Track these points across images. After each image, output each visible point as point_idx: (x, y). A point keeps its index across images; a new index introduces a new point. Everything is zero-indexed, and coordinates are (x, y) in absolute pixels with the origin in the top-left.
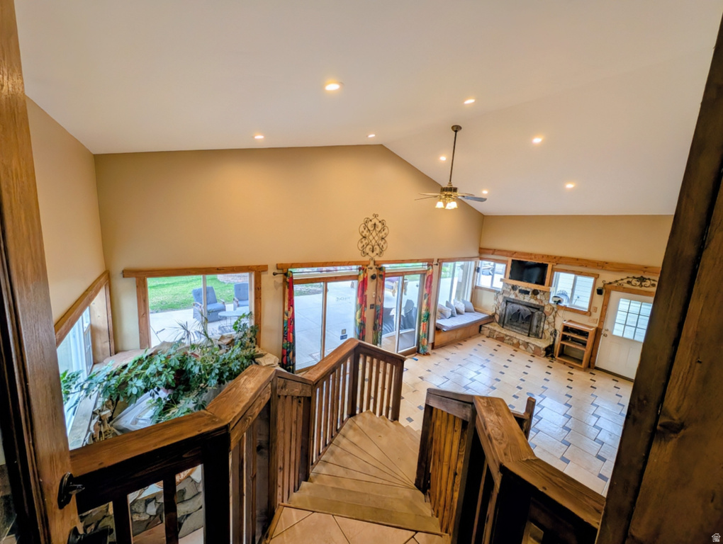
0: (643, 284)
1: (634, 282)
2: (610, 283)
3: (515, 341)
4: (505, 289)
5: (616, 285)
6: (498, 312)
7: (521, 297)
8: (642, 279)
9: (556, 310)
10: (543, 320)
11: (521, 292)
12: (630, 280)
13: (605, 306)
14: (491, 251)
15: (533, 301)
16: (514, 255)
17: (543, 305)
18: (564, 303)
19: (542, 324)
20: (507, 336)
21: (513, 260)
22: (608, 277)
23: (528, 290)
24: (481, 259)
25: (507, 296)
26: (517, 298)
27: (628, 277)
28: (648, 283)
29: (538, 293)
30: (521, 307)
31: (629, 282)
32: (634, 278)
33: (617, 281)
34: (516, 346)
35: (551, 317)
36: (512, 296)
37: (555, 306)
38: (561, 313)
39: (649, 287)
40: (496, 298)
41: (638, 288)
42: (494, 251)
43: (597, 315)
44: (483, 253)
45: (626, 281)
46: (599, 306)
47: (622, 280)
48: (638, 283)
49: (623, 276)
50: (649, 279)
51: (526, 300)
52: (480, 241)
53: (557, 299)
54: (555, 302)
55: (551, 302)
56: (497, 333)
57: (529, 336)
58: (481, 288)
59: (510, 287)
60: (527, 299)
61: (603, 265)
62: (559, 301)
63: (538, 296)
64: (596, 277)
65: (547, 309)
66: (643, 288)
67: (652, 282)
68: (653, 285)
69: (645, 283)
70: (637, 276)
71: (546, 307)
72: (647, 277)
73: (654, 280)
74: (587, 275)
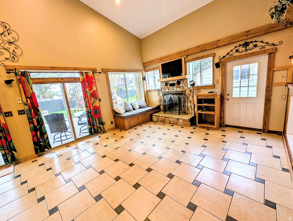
1: (241, 49)
2: (224, 57)
4: (162, 87)
5: (228, 56)
6: (161, 104)
7: (171, 89)
8: (246, 44)
9: (192, 91)
10: (186, 101)
11: (171, 85)
12: (237, 48)
14: (149, 63)
15: (179, 90)
16: (162, 60)
17: (184, 90)
18: (197, 84)
19: (186, 103)
20: (167, 118)
21: (162, 64)
22: (221, 52)
23: (175, 82)
24: (146, 71)
25: (164, 91)
26: (169, 91)
27: (236, 47)
28: (251, 45)
30: (172, 96)
31: (237, 51)
32: (240, 45)
33: (228, 53)
35: (191, 97)
36: (167, 90)
37: (191, 88)
38: (196, 92)
39: (252, 48)
40: (159, 94)
41: (245, 53)
42: (151, 63)
43: (219, 86)
44: (146, 66)
45: (234, 51)
46: (219, 77)
47: (232, 50)
48: (244, 49)
49: (232, 47)
50: (252, 42)
51: (174, 90)
52: (142, 59)
53: (192, 83)
54: (191, 85)
55: (189, 86)
56: (160, 117)
57: (179, 114)
58: (150, 91)
59: (164, 84)
60: (176, 89)
61: (216, 45)
62: (194, 84)
63: (181, 85)
64: (214, 56)
65: (188, 92)
66: (249, 52)
67: (254, 43)
68: (256, 46)
69: (249, 46)
70: (242, 43)
71: (187, 91)
72: (249, 41)
73: (255, 41)
74: (208, 56)
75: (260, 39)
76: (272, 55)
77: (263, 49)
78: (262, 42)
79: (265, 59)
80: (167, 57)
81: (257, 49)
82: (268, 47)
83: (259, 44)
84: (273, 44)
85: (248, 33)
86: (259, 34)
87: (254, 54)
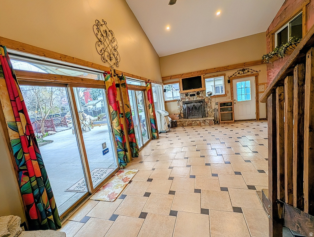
1: (241, 72)
2: (231, 76)
3: (198, 122)
4: (182, 97)
5: (234, 76)
6: (182, 112)
7: (192, 99)
8: (243, 70)
9: (210, 99)
10: (206, 107)
11: (191, 95)
12: (239, 72)
13: (232, 88)
14: (169, 77)
15: (199, 99)
16: (183, 76)
17: (204, 99)
18: (214, 94)
19: (206, 109)
20: (193, 121)
21: (182, 79)
22: (229, 73)
23: (194, 93)
24: (165, 84)
25: (184, 101)
26: (190, 100)
27: (238, 71)
29: (200, 93)
30: (195, 104)
31: (239, 73)
32: (240, 70)
33: (234, 74)
34: (199, 125)
35: (209, 103)
36: (187, 100)
37: (209, 97)
38: (213, 100)
39: (247, 73)
40: (179, 104)
41: (243, 75)
42: (171, 77)
43: (229, 94)
44: (165, 80)
45: (237, 73)
46: (229, 89)
47: (236, 73)
48: (243, 72)
49: (236, 71)
50: (246, 69)
51: (194, 100)
52: (161, 74)
53: (209, 93)
54: (209, 95)
55: (207, 96)
56: (187, 122)
57: (203, 117)
58: (169, 101)
59: (185, 95)
60: (196, 98)
61: (227, 68)
62: (211, 94)
63: (200, 95)
64: (224, 75)
66: (245, 74)
67: (248, 70)
68: (248, 71)
69: (245, 71)
70: (241, 69)
71: (206, 99)
72: (245, 68)
73: (248, 69)
74: (221, 75)
75: (250, 68)
76: (257, 77)
77: (252, 74)
78: (251, 70)
79: (253, 78)
80: (188, 74)
81: (249, 73)
82: (254, 73)
83: (250, 70)
84: (257, 71)
85: (245, 64)
86: (250, 65)
87: (248, 76)
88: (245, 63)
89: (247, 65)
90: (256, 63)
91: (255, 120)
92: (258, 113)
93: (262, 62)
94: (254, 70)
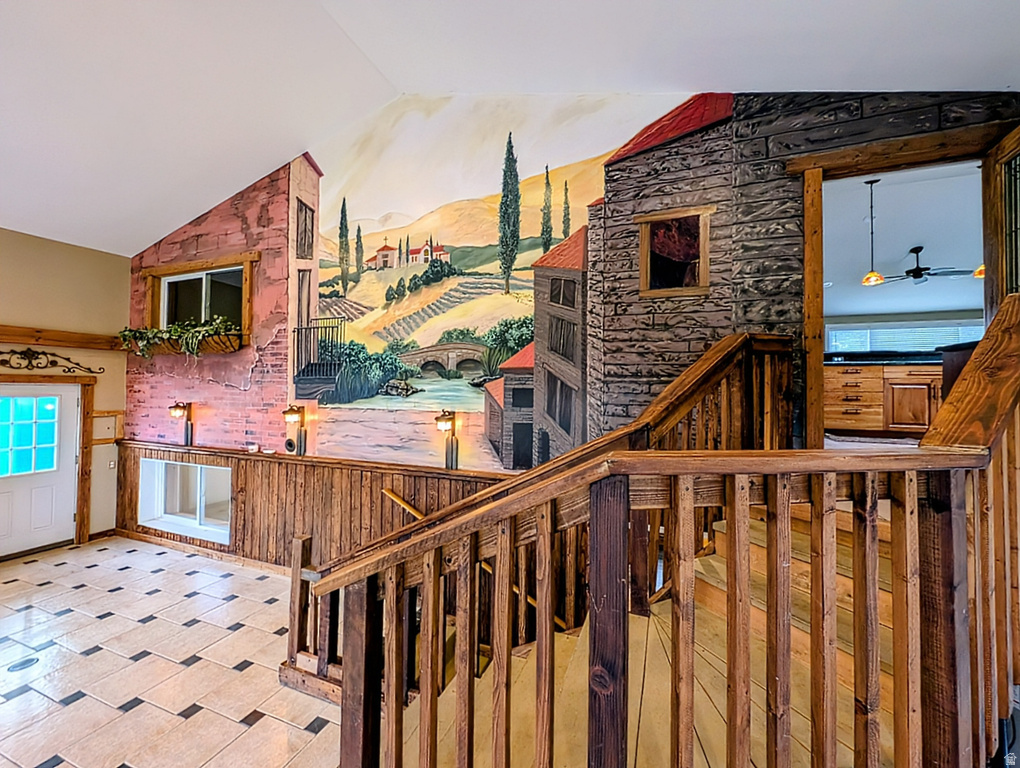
0: (34, 363)
1: (15, 360)
8: (31, 354)
12: (6, 356)
28: (43, 360)
31: (5, 362)
32: (13, 352)
39: (46, 367)
41: (25, 372)
48: (25, 363)
50: (44, 353)
66: (36, 371)
67: (51, 358)
68: (54, 364)
69: (38, 361)
70: (19, 348)
72: (39, 349)
73: (53, 355)
75: (62, 352)
76: (88, 387)
77: (69, 374)
78: (68, 360)
79: (74, 392)
81: (57, 371)
82: (78, 372)
83: (61, 362)
84: (89, 369)
85: (38, 334)
86: (64, 344)
87: (51, 379)
88: (38, 332)
89: (45, 339)
90: (88, 342)
91: (71, 542)
92: (82, 518)
93: (111, 344)
94: (77, 364)
